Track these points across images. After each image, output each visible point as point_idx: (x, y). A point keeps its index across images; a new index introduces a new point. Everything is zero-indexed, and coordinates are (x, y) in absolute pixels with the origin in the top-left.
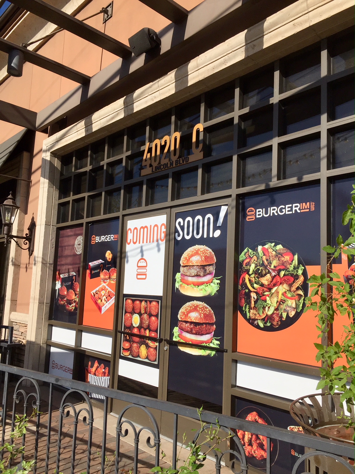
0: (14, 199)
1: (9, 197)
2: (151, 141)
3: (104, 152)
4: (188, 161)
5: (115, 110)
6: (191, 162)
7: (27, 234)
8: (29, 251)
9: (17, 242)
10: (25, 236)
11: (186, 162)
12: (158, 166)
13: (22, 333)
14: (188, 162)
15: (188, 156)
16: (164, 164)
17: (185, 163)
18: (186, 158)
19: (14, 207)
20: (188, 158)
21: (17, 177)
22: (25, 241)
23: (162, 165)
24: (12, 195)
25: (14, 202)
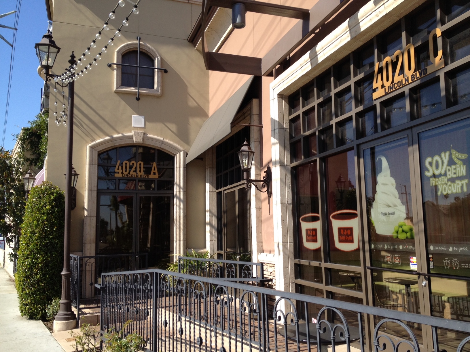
0: (249, 145)
1: (245, 143)
2: (380, 60)
3: (330, 83)
4: (427, 72)
5: (337, 36)
6: (431, 73)
7: (264, 177)
8: (268, 193)
9: (256, 186)
10: (262, 179)
11: (424, 75)
12: (391, 85)
13: (271, 273)
14: (427, 74)
15: (426, 68)
16: (398, 82)
17: (422, 76)
18: (424, 70)
19: (250, 153)
20: (426, 69)
21: (249, 124)
22: (263, 184)
23: (395, 84)
24: (247, 141)
25: (250, 148)
